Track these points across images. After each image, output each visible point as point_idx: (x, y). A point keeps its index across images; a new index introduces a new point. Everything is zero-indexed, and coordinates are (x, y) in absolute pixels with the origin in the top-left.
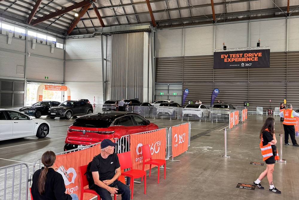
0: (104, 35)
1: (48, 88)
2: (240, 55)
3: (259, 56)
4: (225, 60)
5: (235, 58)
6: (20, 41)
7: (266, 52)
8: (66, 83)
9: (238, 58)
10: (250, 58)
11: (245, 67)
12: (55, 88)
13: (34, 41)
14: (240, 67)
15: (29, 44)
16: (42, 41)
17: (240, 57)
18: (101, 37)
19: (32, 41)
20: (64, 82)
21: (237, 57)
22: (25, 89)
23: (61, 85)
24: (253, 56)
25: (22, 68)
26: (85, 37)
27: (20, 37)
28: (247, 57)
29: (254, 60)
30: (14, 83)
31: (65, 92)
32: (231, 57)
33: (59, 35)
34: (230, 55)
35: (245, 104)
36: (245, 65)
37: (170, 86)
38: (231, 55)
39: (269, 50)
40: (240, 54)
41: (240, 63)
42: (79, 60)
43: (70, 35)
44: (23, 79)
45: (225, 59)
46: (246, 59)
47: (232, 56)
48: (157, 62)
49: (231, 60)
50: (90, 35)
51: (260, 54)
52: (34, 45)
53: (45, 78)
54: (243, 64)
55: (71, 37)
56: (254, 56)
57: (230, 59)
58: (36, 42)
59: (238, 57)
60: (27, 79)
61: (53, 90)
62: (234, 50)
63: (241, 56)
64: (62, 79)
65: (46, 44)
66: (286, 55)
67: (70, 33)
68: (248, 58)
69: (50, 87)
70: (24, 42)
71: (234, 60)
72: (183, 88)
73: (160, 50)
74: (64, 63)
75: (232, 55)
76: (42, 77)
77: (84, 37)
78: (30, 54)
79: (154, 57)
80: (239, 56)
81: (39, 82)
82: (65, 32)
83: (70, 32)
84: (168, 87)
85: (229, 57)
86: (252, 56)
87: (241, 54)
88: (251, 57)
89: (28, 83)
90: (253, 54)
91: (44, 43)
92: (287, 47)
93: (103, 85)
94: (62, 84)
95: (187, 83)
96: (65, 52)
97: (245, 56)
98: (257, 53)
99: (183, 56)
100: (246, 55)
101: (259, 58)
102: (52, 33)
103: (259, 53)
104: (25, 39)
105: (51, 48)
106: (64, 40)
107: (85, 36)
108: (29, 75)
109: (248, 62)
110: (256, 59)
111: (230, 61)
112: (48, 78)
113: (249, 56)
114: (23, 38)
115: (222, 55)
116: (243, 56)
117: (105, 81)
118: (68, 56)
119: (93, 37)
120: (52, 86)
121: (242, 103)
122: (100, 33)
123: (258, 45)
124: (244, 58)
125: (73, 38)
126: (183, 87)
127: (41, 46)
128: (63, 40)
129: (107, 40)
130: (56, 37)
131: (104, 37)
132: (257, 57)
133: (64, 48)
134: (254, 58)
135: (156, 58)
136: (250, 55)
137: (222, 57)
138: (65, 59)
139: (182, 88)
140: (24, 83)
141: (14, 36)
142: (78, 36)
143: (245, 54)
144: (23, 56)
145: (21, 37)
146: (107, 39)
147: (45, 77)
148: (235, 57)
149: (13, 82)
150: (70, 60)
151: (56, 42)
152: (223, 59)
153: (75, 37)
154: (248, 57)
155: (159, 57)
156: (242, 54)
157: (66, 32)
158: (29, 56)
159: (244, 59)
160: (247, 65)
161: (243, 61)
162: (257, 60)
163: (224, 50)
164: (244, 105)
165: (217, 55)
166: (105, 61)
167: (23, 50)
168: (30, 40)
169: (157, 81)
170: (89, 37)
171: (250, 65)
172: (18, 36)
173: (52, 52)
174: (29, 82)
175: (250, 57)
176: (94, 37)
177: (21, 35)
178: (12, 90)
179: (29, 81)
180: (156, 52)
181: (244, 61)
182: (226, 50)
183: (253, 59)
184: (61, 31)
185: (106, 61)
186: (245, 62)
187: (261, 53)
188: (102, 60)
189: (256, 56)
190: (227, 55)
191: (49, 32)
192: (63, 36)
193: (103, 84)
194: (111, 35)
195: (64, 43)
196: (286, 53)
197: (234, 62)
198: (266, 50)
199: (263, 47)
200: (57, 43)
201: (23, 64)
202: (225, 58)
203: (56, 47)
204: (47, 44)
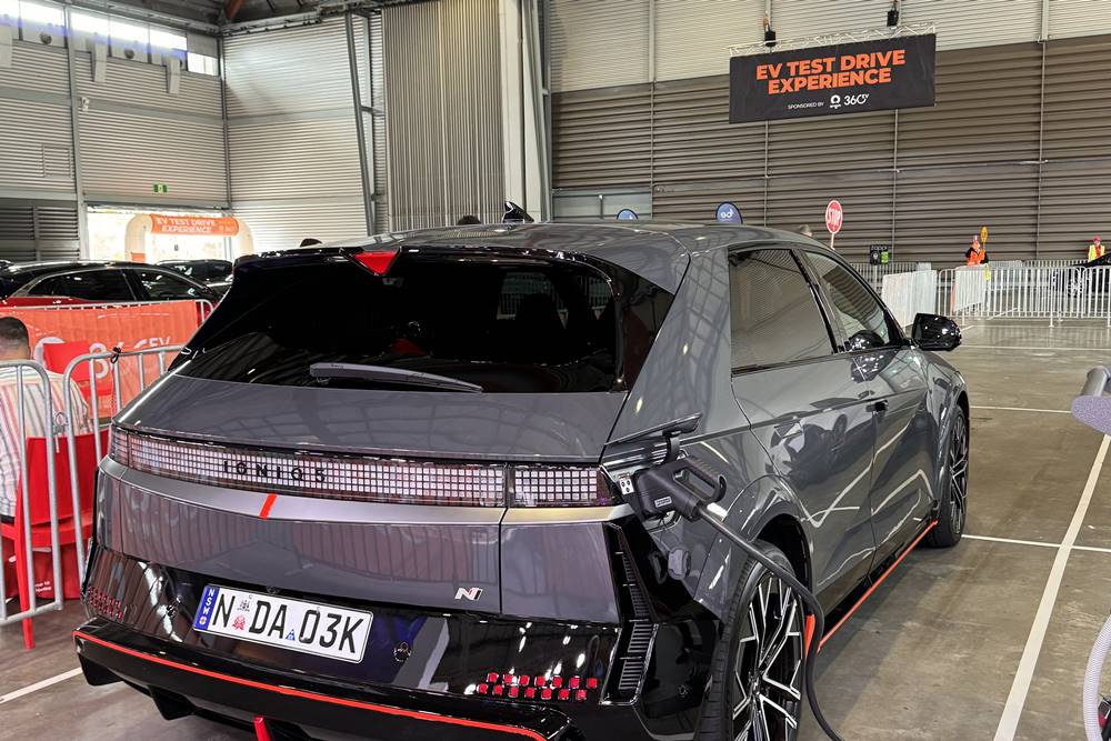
0: (354, 11)
1: (164, 228)
2: (824, 65)
3: (895, 63)
4: (772, 89)
5: (806, 76)
6: (44, 53)
7: (923, 45)
8: (236, 206)
9: (816, 77)
10: (861, 72)
11: (844, 109)
12: (191, 225)
13: (101, 53)
14: (826, 110)
15: (80, 65)
16: (132, 52)
17: (824, 72)
18: (346, 18)
19: (90, 53)
20: (228, 204)
21: (813, 71)
22: (81, 234)
23: (218, 215)
24: (873, 65)
25: (65, 156)
26: (288, 25)
27: (46, 40)
28: (849, 71)
29: (875, 81)
30: (35, 211)
31: (234, 238)
32: (793, 73)
33: (194, 24)
34: (788, 64)
35: (875, 256)
36: (843, 100)
37: (605, 202)
38: (792, 65)
39: (932, 37)
40: (825, 60)
41: (824, 94)
42: (277, 116)
43: (237, 20)
44: (71, 197)
45: (771, 82)
46: (847, 79)
47: (797, 67)
48: (558, 111)
49: (792, 85)
50: (306, 14)
51: (898, 57)
52: (101, 68)
53: (156, 190)
54: (836, 99)
55: (242, 29)
56: (878, 66)
57: (791, 80)
58: (110, 55)
59: (819, 71)
60: (84, 194)
61: (185, 233)
62: (803, 47)
63: (829, 69)
64: (220, 192)
65: (150, 62)
66: (1038, 54)
67: (238, 13)
68: (853, 73)
69: (169, 223)
70: (60, 57)
71: (803, 85)
72: (654, 206)
73: (565, 60)
74: (226, 130)
75: (797, 63)
76: (143, 187)
77: (286, 27)
78: (87, 102)
79: (542, 91)
80: (821, 68)
81: (134, 204)
82: (219, 10)
83: (235, 11)
84: (602, 205)
85: (785, 74)
86: (869, 64)
87: (829, 61)
88: (866, 70)
89: (90, 209)
90: (873, 55)
91: (140, 57)
92: (1045, 21)
93: (366, 208)
94: (223, 209)
95: (667, 189)
96: (223, 85)
97: (844, 67)
98: (889, 54)
99: (651, 80)
100: (848, 63)
101: (895, 70)
102: (165, 17)
103: (896, 52)
104: (66, 47)
105: (167, 74)
106: (218, 42)
107: (289, 21)
108: (92, 180)
109: (856, 90)
110: (884, 77)
111: (791, 90)
112: (165, 188)
113: (858, 67)
114: (57, 41)
115: (760, 68)
116: (837, 68)
117: (372, 192)
118: (238, 102)
119: (317, 22)
120: (180, 218)
121: (864, 251)
122: (341, 7)
123: (892, 18)
124: (841, 75)
125: (249, 33)
126: (655, 203)
127: (126, 67)
128: (213, 42)
129: (370, 33)
130: (185, 30)
131: (359, 22)
132: (889, 70)
133: (220, 73)
134: (875, 72)
135: (553, 95)
136: (862, 60)
137: (759, 77)
138: (225, 117)
139: (650, 205)
140: (76, 211)
141: (21, 38)
142: (263, 21)
143: (844, 59)
144: (63, 112)
145: (50, 39)
146: (369, 30)
147: (156, 186)
148: (809, 72)
149: (32, 210)
150: (245, 118)
151: (186, 52)
152: (765, 83)
153: (255, 27)
154: (855, 69)
155: (564, 90)
156: (833, 59)
157: (223, 11)
158: (86, 108)
159: (838, 80)
160: (851, 101)
161: (835, 85)
162: (889, 80)
163: (768, 45)
164: (872, 257)
165: (742, 66)
166: (366, 117)
167: (62, 89)
168: (84, 50)
169: (561, 184)
170: (304, 24)
171: (861, 99)
172: (38, 35)
173: (175, 88)
174: (92, 206)
175: (862, 68)
176: (321, 22)
177: (48, 33)
178: (33, 238)
179: (93, 204)
180: (549, 69)
181: (842, 85)
182: (773, 44)
183: (872, 76)
184: (201, 9)
185: (373, 115)
186: (842, 92)
187: (903, 51)
188: (353, 112)
189: (884, 62)
190: (780, 66)
191: (156, 15)
192: (212, 27)
193: (366, 204)
194: (380, 13)
195: (219, 54)
196: (1038, 45)
197: (805, 95)
198: (920, 36)
199: (911, 27)
200: (189, 54)
201: (67, 142)
202: (770, 78)
203: (187, 69)
204: (153, 62)
